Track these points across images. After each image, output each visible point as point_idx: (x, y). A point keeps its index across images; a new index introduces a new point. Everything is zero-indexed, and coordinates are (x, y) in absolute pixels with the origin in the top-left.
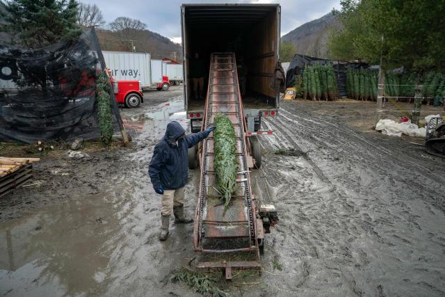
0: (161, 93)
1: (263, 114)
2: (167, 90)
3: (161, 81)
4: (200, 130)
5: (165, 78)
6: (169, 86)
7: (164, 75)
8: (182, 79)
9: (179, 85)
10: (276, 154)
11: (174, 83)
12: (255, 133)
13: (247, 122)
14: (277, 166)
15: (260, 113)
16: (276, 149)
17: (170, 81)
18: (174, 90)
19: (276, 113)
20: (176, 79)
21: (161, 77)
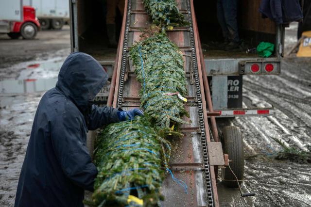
0: (19, 44)
1: (248, 68)
2: (32, 38)
3: (18, 18)
4: (105, 103)
5: (28, 12)
6: (37, 29)
7: (26, 4)
8: (68, 16)
9: (60, 29)
10: (277, 158)
11: (49, 24)
12: (230, 113)
13: (210, 86)
14: (282, 183)
15: (241, 66)
16: (278, 148)
17: (41, 20)
18: (48, 39)
19: (275, 66)
20: (54, 15)
21: (19, 8)
